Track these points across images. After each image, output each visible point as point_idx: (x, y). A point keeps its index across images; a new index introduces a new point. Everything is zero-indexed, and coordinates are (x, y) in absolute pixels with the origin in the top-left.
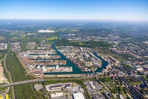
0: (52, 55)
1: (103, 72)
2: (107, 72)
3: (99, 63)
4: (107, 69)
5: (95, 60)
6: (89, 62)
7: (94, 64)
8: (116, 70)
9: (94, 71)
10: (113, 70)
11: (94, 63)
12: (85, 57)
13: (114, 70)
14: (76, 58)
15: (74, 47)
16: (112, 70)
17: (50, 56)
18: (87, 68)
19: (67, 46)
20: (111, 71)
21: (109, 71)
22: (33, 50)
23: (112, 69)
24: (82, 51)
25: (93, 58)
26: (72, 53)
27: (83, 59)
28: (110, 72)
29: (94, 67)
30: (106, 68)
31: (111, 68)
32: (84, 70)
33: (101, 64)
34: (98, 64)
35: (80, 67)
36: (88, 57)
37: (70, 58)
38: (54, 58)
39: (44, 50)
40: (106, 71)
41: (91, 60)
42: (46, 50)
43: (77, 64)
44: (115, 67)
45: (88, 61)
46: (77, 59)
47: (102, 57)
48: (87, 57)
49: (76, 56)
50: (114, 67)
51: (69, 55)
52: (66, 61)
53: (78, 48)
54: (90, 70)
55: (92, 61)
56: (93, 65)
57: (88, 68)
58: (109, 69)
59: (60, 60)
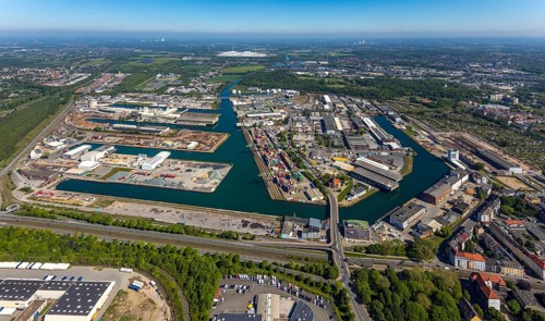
0: (191, 110)
1: (405, 225)
2: (435, 225)
3: (391, 163)
4: (442, 202)
5: (376, 146)
6: (335, 152)
7: (356, 166)
8: (516, 226)
9: (345, 203)
10: (485, 218)
11: (362, 159)
12: (324, 130)
13: (492, 223)
14: (282, 129)
15: (302, 94)
16: (474, 216)
17: (178, 116)
18: (306, 183)
19: (277, 88)
20: (469, 225)
21: (453, 219)
22: (149, 92)
23: (480, 210)
24: (327, 107)
25: (367, 136)
26: (277, 113)
27: (310, 138)
28: (460, 230)
29: (355, 181)
30: (432, 200)
31: (468, 199)
32: (286, 189)
33: (402, 171)
34: (386, 168)
35: (272, 171)
36: (340, 128)
37: (254, 126)
38: (187, 123)
39: (183, 94)
40: (428, 216)
41: (353, 142)
42: (190, 95)
43: (264, 157)
44: (504, 201)
45: (333, 146)
46: (279, 135)
47: (416, 134)
48: (336, 128)
49: (286, 122)
50: (492, 198)
51: (260, 118)
52: (226, 137)
53: (317, 98)
54: (317, 197)
55: (356, 147)
56: (350, 168)
57: (315, 184)
58: (457, 207)
59: (204, 133)
